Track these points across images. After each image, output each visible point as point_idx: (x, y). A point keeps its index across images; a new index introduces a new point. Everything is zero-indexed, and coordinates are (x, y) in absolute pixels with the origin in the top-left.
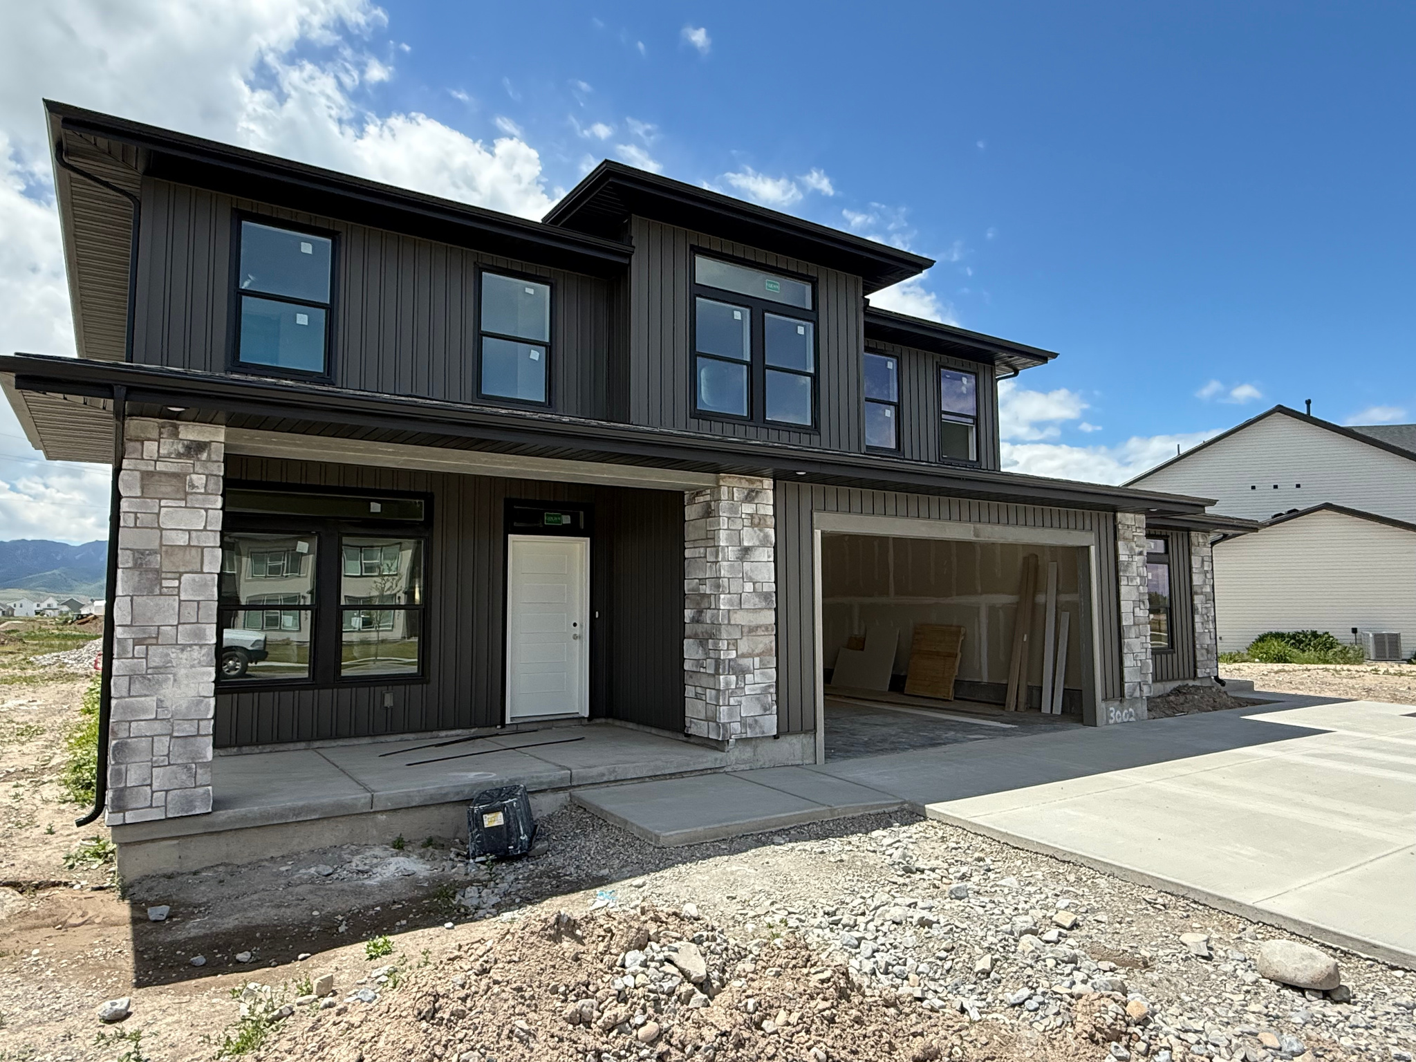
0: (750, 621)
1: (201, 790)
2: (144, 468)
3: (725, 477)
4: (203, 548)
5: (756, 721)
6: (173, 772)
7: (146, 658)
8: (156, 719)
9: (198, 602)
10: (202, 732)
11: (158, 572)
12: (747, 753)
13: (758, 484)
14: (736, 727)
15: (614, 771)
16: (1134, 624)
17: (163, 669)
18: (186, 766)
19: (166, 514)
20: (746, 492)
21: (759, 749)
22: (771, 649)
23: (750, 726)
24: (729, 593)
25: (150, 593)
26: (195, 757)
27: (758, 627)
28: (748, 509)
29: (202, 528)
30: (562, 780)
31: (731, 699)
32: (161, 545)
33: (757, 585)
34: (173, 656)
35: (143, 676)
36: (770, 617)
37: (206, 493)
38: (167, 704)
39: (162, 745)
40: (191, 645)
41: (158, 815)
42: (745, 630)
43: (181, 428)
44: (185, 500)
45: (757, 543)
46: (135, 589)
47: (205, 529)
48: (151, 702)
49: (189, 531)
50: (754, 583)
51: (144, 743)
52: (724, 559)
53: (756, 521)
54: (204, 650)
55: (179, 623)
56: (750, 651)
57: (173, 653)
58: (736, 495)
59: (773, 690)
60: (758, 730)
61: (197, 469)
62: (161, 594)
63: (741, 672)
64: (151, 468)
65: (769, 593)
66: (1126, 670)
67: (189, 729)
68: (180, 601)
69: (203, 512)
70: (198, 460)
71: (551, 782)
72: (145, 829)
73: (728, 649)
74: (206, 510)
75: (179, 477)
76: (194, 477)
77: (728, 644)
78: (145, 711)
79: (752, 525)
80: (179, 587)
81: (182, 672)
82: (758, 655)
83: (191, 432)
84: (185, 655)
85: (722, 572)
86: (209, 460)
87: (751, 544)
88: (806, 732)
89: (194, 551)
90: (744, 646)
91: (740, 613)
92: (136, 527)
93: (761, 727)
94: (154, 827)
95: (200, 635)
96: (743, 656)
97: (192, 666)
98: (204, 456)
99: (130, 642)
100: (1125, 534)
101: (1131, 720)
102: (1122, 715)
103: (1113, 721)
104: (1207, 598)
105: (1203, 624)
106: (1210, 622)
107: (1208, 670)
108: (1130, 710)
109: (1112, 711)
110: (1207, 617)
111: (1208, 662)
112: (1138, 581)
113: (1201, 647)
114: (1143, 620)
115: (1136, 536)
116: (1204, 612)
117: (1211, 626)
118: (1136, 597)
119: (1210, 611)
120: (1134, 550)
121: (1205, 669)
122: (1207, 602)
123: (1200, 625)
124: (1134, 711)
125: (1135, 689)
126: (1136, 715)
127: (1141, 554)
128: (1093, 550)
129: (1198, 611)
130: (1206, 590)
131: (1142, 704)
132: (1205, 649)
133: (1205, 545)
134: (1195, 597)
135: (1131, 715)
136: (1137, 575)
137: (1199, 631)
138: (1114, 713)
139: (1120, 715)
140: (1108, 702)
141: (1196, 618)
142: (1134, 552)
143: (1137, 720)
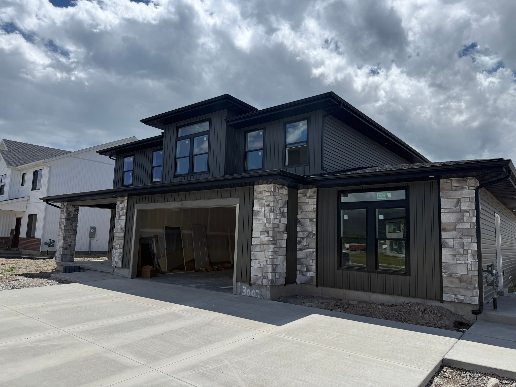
0: (119, 235)
1: (60, 258)
2: (61, 210)
3: (118, 198)
4: (64, 221)
5: (117, 262)
7: (59, 238)
9: (63, 230)
10: (61, 249)
11: (61, 225)
12: (118, 271)
13: (124, 198)
16: (260, 244)
22: (122, 243)
24: (116, 228)
26: (60, 253)
27: (121, 237)
28: (121, 205)
31: (114, 256)
33: (121, 226)
36: (123, 235)
37: (65, 213)
38: (59, 245)
41: (57, 261)
42: (117, 238)
43: (64, 203)
45: (123, 215)
51: (58, 250)
52: (116, 219)
53: (122, 209)
54: (62, 237)
55: (61, 233)
58: (119, 202)
59: (122, 255)
62: (60, 228)
63: (116, 249)
65: (124, 228)
66: (252, 268)
76: (64, 210)
82: (119, 245)
85: (115, 223)
87: (121, 215)
88: (128, 268)
91: (117, 233)
93: (118, 264)
94: (57, 263)
96: (116, 244)
98: (65, 207)
100: (258, 196)
101: (257, 297)
102: (251, 292)
103: (244, 294)
104: (464, 234)
105: (455, 256)
106: (469, 255)
107: (462, 297)
108: (257, 291)
109: (244, 289)
110: (464, 250)
111: (461, 290)
112: (265, 220)
113: (450, 275)
114: (266, 242)
115: (265, 196)
116: (457, 245)
117: (470, 258)
118: (263, 230)
119: (469, 245)
120: (263, 204)
121: (455, 295)
122: (463, 237)
123: (449, 257)
124: (260, 293)
125: (257, 280)
126: (261, 295)
127: (268, 205)
128: (238, 206)
129: (446, 245)
130: (462, 228)
131: (266, 290)
132: (455, 277)
133: (462, 188)
134: (443, 233)
135: (257, 294)
136: (265, 217)
137: (447, 261)
138: (246, 290)
139: (250, 292)
140: (242, 283)
141: (444, 251)
142: (263, 205)
143: (261, 298)
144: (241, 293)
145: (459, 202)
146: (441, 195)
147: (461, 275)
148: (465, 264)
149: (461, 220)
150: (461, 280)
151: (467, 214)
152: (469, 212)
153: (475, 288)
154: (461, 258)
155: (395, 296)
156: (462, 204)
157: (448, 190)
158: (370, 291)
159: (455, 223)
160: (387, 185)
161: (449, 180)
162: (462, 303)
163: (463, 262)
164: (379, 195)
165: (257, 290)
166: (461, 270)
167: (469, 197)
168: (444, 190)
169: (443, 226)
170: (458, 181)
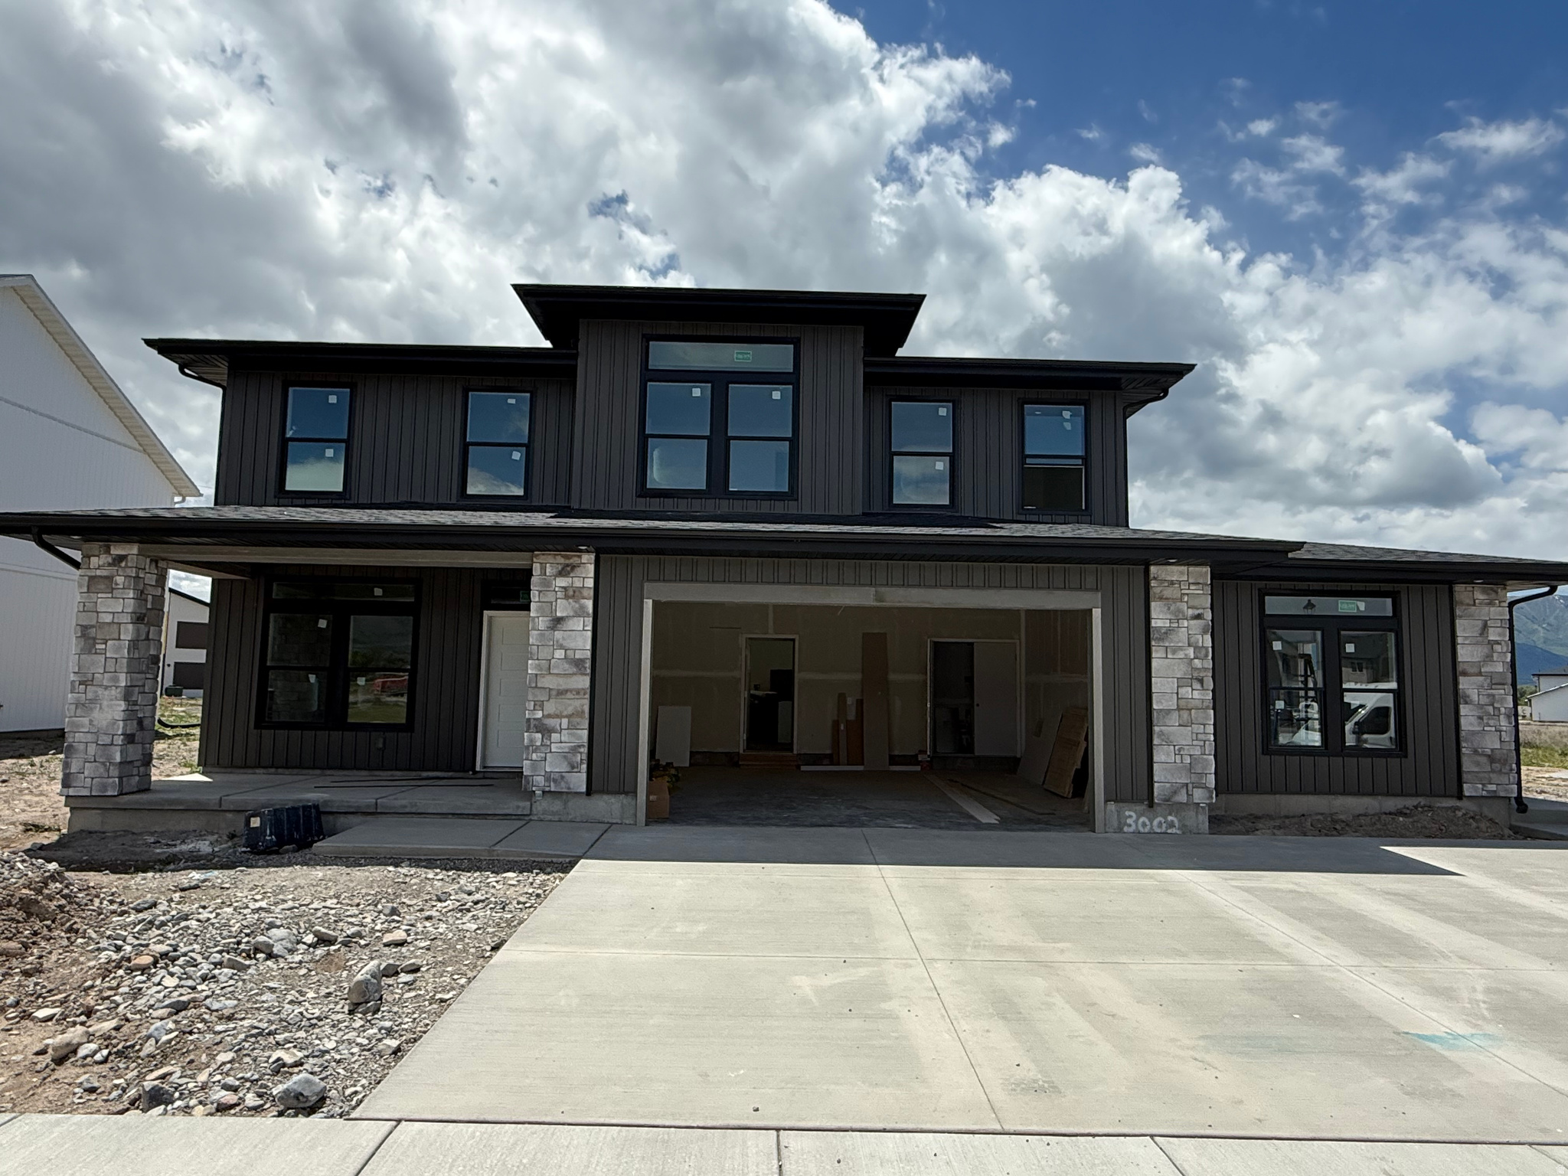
0: (558, 685)
1: (111, 780)
2: (89, 574)
3: (538, 555)
4: (120, 624)
5: (562, 777)
6: (96, 767)
7: (85, 693)
8: (88, 732)
9: (116, 659)
10: (115, 743)
11: (94, 639)
12: (557, 805)
13: (576, 559)
14: (540, 780)
15: (416, 805)
16: (1179, 709)
17: (95, 700)
18: (103, 764)
19: (101, 602)
20: (560, 567)
21: (570, 804)
22: (583, 712)
23: (555, 781)
24: (538, 659)
25: (90, 653)
26: (110, 758)
27: (567, 691)
28: (562, 582)
29: (120, 611)
30: (368, 806)
31: (534, 755)
32: (97, 622)
33: (568, 652)
34: (100, 692)
35: (83, 705)
36: (585, 682)
37: (124, 588)
38: (95, 723)
39: (92, 749)
40: (111, 687)
41: (86, 793)
42: (554, 693)
43: (112, 547)
44: (112, 593)
45: (572, 614)
46: (81, 650)
47: (123, 612)
48: (86, 721)
49: (114, 613)
50: (566, 650)
51: (82, 747)
52: (533, 629)
53: (571, 594)
54: (119, 690)
55: (105, 672)
56: (558, 712)
57: (100, 691)
58: (548, 570)
59: (585, 750)
60: (563, 784)
61: (119, 573)
62: (96, 653)
63: (546, 731)
64: (93, 574)
65: (582, 661)
66: (1156, 766)
67: (107, 740)
68: (106, 658)
69: (121, 600)
70: (120, 567)
71: (358, 807)
72: (80, 800)
73: (534, 710)
74: (124, 599)
75: (110, 578)
76: (118, 578)
77: (535, 705)
78: (83, 727)
79: (567, 597)
80: (105, 649)
81: (105, 703)
82: (566, 717)
83: (117, 550)
84: (107, 693)
85: (531, 640)
86: (126, 566)
87: (564, 615)
88: (626, 793)
89: (115, 626)
90: (550, 707)
91: (549, 678)
92: (84, 611)
93: (567, 783)
94: (86, 800)
95: (116, 680)
96: (549, 716)
97: (112, 700)
98: (123, 564)
99: (78, 683)
100: (1164, 592)
101: (1169, 831)
102: (1151, 824)
103: (1131, 829)
104: (1495, 682)
105: (1480, 718)
106: (1502, 717)
107: (1493, 787)
108: (1170, 818)
109: (1130, 817)
110: (1494, 708)
111: (1491, 775)
112: (1191, 652)
113: (1476, 752)
114: (1199, 704)
115: (1187, 594)
116: (1484, 700)
117: (1503, 722)
118: (1185, 674)
119: (1502, 700)
120: (1183, 613)
121: (1483, 785)
122: (1493, 687)
123: (1473, 720)
124: (1179, 821)
125: (1175, 793)
126: (1183, 827)
127: (1198, 617)
128: (1097, 613)
129: (1468, 699)
130: (1492, 670)
131: (1197, 813)
132: (1484, 755)
133: (1491, 603)
134: (1461, 679)
135: (1171, 825)
136: (1189, 645)
137: (1471, 728)
138: (1134, 819)
139: (1148, 823)
140: (1121, 804)
141: (1464, 710)
142: (1184, 616)
143: (1184, 833)
144: (1120, 830)
145: (1485, 626)
146: (1458, 612)
147: (1492, 750)
148: (1496, 731)
149: (1489, 658)
150: (1491, 758)
151: (1498, 648)
152: (1500, 644)
153: (1511, 770)
154: (1492, 722)
155: (1380, 797)
156: (1491, 630)
157: (1468, 605)
158: (1330, 792)
159: (1480, 662)
160: (1360, 586)
161: (1469, 587)
162: (1494, 797)
163: (1493, 729)
164: (1342, 603)
165: (1170, 814)
166: (1492, 743)
167: (1501, 620)
168: (1462, 603)
169: (1460, 668)
170: (1484, 591)
